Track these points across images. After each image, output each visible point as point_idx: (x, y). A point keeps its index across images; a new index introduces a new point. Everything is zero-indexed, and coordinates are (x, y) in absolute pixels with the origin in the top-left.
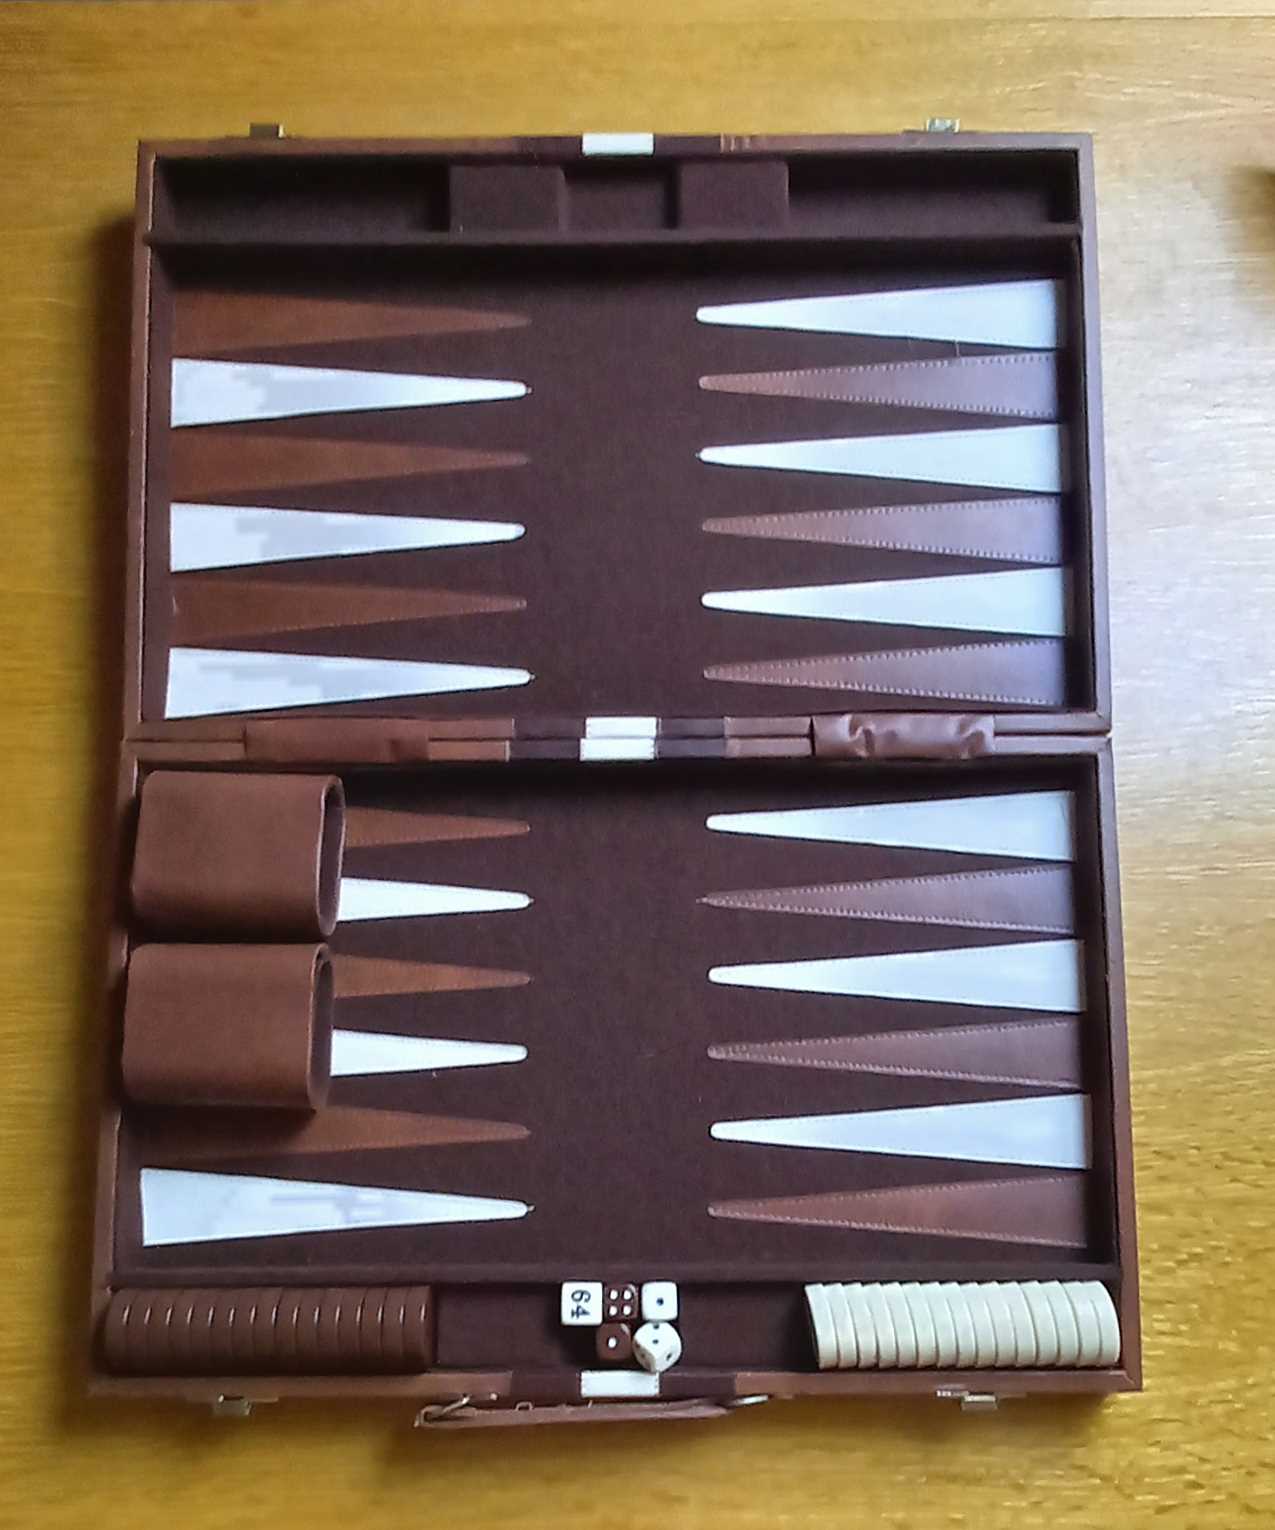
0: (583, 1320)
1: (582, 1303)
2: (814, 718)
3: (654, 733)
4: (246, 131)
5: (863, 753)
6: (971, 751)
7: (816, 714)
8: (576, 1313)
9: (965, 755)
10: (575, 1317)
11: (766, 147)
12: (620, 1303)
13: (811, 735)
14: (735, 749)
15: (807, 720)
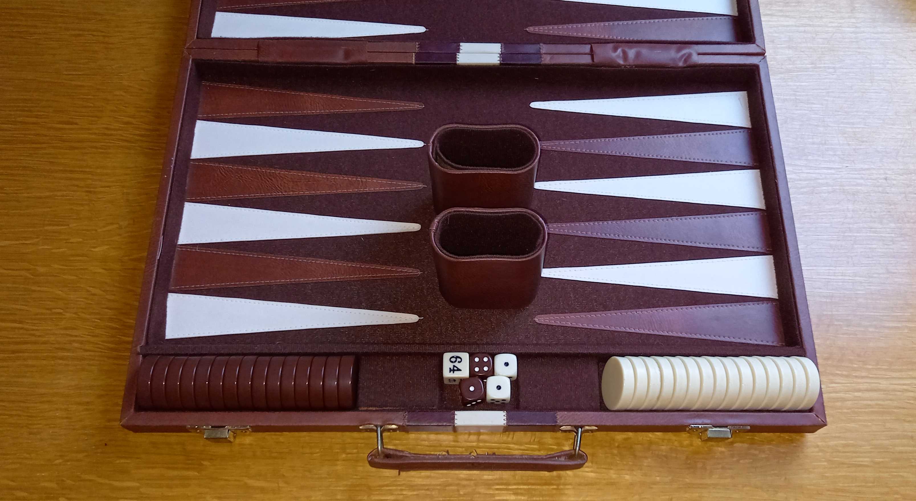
0: (457, 375)
1: (456, 364)
2: (592, 45)
3: (499, 51)
5: (621, 62)
6: (686, 61)
7: (594, 43)
8: (452, 370)
9: (681, 64)
10: (452, 372)
12: (481, 364)
13: (592, 53)
14: (547, 60)
15: (589, 46)
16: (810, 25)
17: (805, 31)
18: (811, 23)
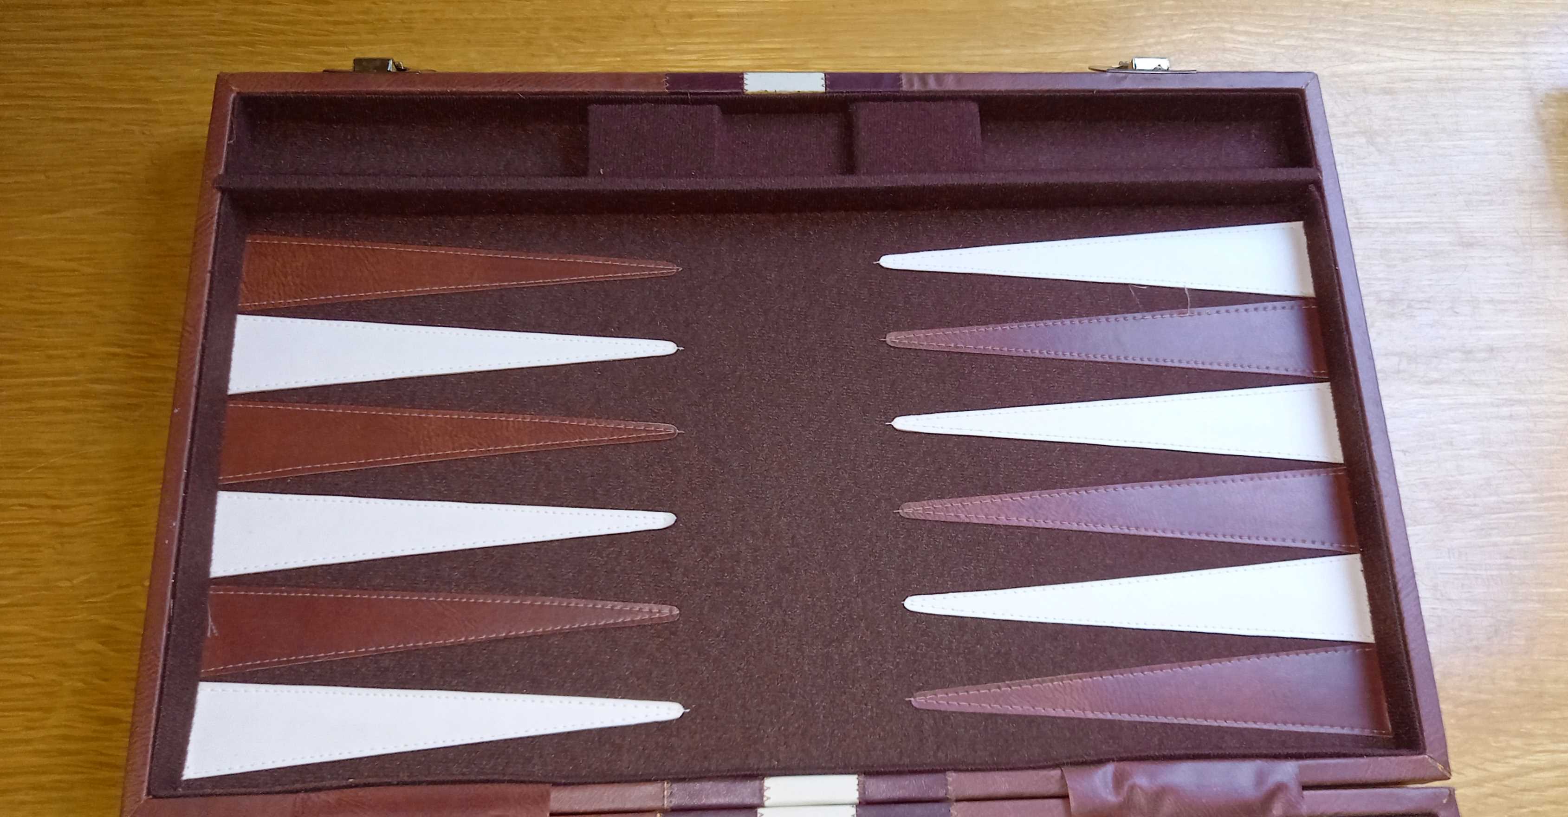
2: (1066, 771)
3: (854, 797)
4: (348, 65)
7: (1068, 766)
11: (951, 86)
13: (1064, 796)
15: (1056, 773)
16: (1520, 402)
17: (1511, 416)
18: (1522, 397)
